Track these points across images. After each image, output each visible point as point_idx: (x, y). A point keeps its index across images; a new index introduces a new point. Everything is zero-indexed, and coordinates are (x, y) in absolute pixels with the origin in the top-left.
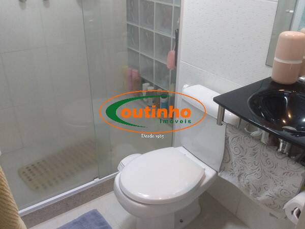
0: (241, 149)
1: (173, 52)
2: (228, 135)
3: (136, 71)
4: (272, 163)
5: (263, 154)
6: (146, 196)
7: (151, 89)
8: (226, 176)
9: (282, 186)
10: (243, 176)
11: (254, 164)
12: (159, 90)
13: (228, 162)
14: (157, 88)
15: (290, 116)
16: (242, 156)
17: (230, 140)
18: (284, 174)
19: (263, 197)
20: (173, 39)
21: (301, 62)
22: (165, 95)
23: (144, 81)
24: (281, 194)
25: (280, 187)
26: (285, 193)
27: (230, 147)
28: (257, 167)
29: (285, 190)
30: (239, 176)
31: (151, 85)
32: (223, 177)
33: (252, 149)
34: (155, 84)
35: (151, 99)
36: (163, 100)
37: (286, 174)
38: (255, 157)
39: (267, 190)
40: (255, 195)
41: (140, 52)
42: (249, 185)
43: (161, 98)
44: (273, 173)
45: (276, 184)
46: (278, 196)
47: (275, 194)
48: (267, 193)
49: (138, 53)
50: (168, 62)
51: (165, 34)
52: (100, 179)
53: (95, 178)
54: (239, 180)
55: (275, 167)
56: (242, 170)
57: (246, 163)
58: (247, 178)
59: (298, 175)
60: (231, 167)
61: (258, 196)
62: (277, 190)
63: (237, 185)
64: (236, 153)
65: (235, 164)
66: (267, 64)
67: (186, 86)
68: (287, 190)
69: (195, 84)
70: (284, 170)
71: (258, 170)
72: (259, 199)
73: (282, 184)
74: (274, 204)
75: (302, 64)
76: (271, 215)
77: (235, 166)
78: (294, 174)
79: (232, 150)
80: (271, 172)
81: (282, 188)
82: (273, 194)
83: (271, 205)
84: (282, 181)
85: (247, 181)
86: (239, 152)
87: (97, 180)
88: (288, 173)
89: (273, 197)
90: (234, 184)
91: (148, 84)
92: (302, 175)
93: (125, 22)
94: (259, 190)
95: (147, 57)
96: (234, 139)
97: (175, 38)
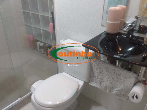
0: (100, 69)
1: (52, 24)
2: (92, 63)
3: (32, 36)
4: (117, 74)
5: (112, 70)
6: (50, 103)
7: (42, 44)
8: (93, 84)
9: (124, 84)
10: (102, 83)
11: (108, 76)
12: (46, 44)
13: (93, 77)
14: (45, 43)
15: (120, 49)
16: (101, 73)
17: (93, 65)
18: (125, 78)
19: (115, 91)
20: (51, 17)
21: (119, 22)
22: (50, 47)
23: (37, 41)
24: (124, 89)
25: (123, 85)
26: (126, 88)
27: (94, 69)
28: (109, 77)
29: (126, 86)
30: (100, 83)
31: (42, 42)
32: (92, 85)
33: (106, 68)
34: (43, 41)
35: (43, 50)
36: (49, 50)
37: (126, 78)
38: (108, 72)
39: (116, 88)
40: (110, 91)
41: (32, 25)
42: (106, 87)
43: (48, 49)
44: (119, 79)
45: (121, 84)
46: (123, 90)
47: (121, 89)
48: (117, 89)
49: (31, 26)
50: (50, 29)
51: (46, 15)
52: (21, 98)
53: (18, 98)
54: (100, 85)
55: (120, 76)
56: (101, 80)
57: (103, 76)
58: (105, 83)
59: (132, 78)
60: (95, 79)
61: (112, 92)
62: (122, 87)
63: (99, 88)
64: (97, 72)
65: (97, 77)
66: (102, 25)
67: (61, 41)
68: (127, 86)
69: (66, 39)
70: (125, 76)
71: (111, 78)
72: (112, 93)
73: (124, 83)
74: (121, 94)
75: (120, 23)
76: (119, 99)
77: (98, 78)
78: (130, 77)
79: (95, 70)
80: (117, 78)
81: (125, 85)
82: (120, 89)
83: (119, 95)
84: (124, 82)
85: (105, 85)
86: (99, 71)
87: (20, 99)
88: (127, 77)
89: (120, 91)
90: (98, 87)
91: (40, 42)
92: (134, 77)
93: (22, 10)
94: (112, 88)
95: (37, 28)
96: (96, 64)
97: (51, 16)
